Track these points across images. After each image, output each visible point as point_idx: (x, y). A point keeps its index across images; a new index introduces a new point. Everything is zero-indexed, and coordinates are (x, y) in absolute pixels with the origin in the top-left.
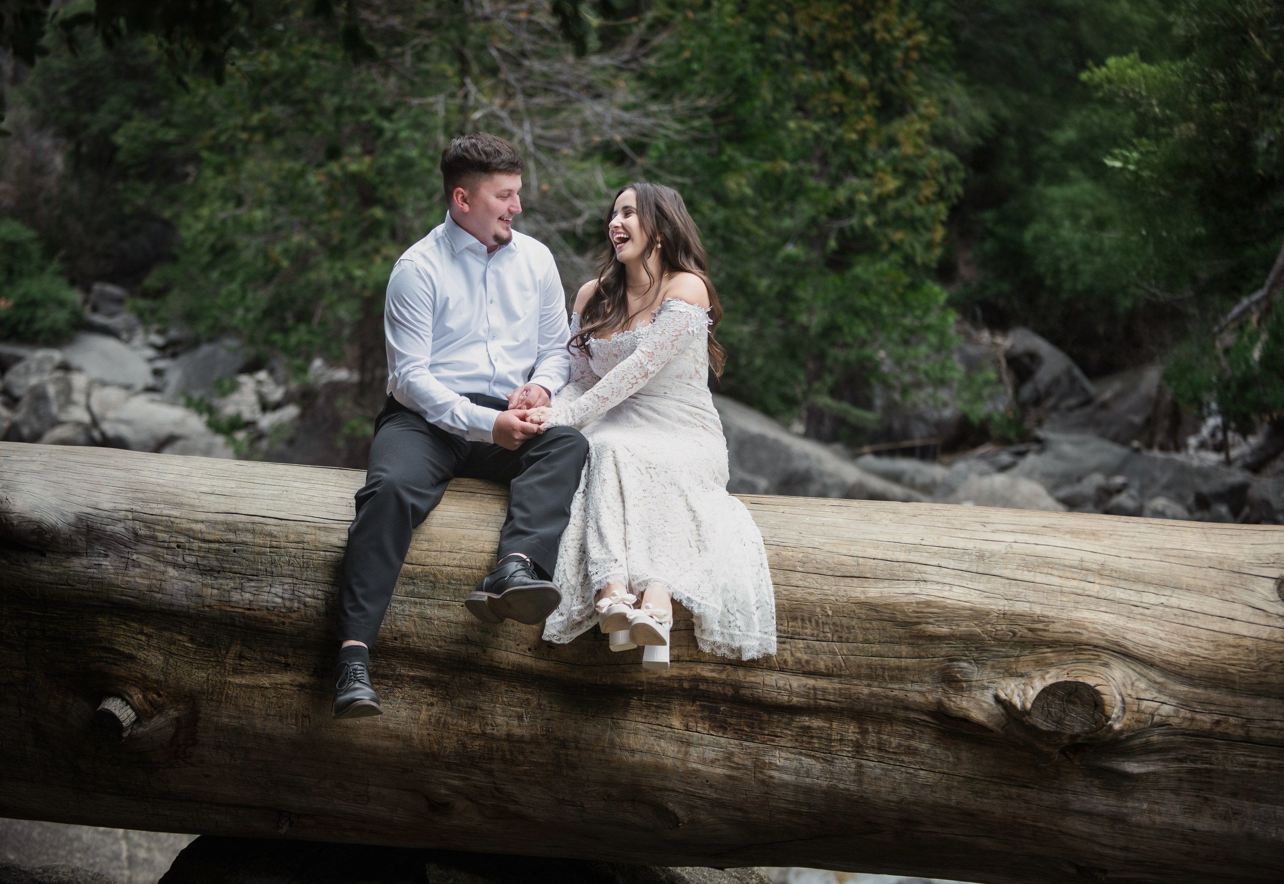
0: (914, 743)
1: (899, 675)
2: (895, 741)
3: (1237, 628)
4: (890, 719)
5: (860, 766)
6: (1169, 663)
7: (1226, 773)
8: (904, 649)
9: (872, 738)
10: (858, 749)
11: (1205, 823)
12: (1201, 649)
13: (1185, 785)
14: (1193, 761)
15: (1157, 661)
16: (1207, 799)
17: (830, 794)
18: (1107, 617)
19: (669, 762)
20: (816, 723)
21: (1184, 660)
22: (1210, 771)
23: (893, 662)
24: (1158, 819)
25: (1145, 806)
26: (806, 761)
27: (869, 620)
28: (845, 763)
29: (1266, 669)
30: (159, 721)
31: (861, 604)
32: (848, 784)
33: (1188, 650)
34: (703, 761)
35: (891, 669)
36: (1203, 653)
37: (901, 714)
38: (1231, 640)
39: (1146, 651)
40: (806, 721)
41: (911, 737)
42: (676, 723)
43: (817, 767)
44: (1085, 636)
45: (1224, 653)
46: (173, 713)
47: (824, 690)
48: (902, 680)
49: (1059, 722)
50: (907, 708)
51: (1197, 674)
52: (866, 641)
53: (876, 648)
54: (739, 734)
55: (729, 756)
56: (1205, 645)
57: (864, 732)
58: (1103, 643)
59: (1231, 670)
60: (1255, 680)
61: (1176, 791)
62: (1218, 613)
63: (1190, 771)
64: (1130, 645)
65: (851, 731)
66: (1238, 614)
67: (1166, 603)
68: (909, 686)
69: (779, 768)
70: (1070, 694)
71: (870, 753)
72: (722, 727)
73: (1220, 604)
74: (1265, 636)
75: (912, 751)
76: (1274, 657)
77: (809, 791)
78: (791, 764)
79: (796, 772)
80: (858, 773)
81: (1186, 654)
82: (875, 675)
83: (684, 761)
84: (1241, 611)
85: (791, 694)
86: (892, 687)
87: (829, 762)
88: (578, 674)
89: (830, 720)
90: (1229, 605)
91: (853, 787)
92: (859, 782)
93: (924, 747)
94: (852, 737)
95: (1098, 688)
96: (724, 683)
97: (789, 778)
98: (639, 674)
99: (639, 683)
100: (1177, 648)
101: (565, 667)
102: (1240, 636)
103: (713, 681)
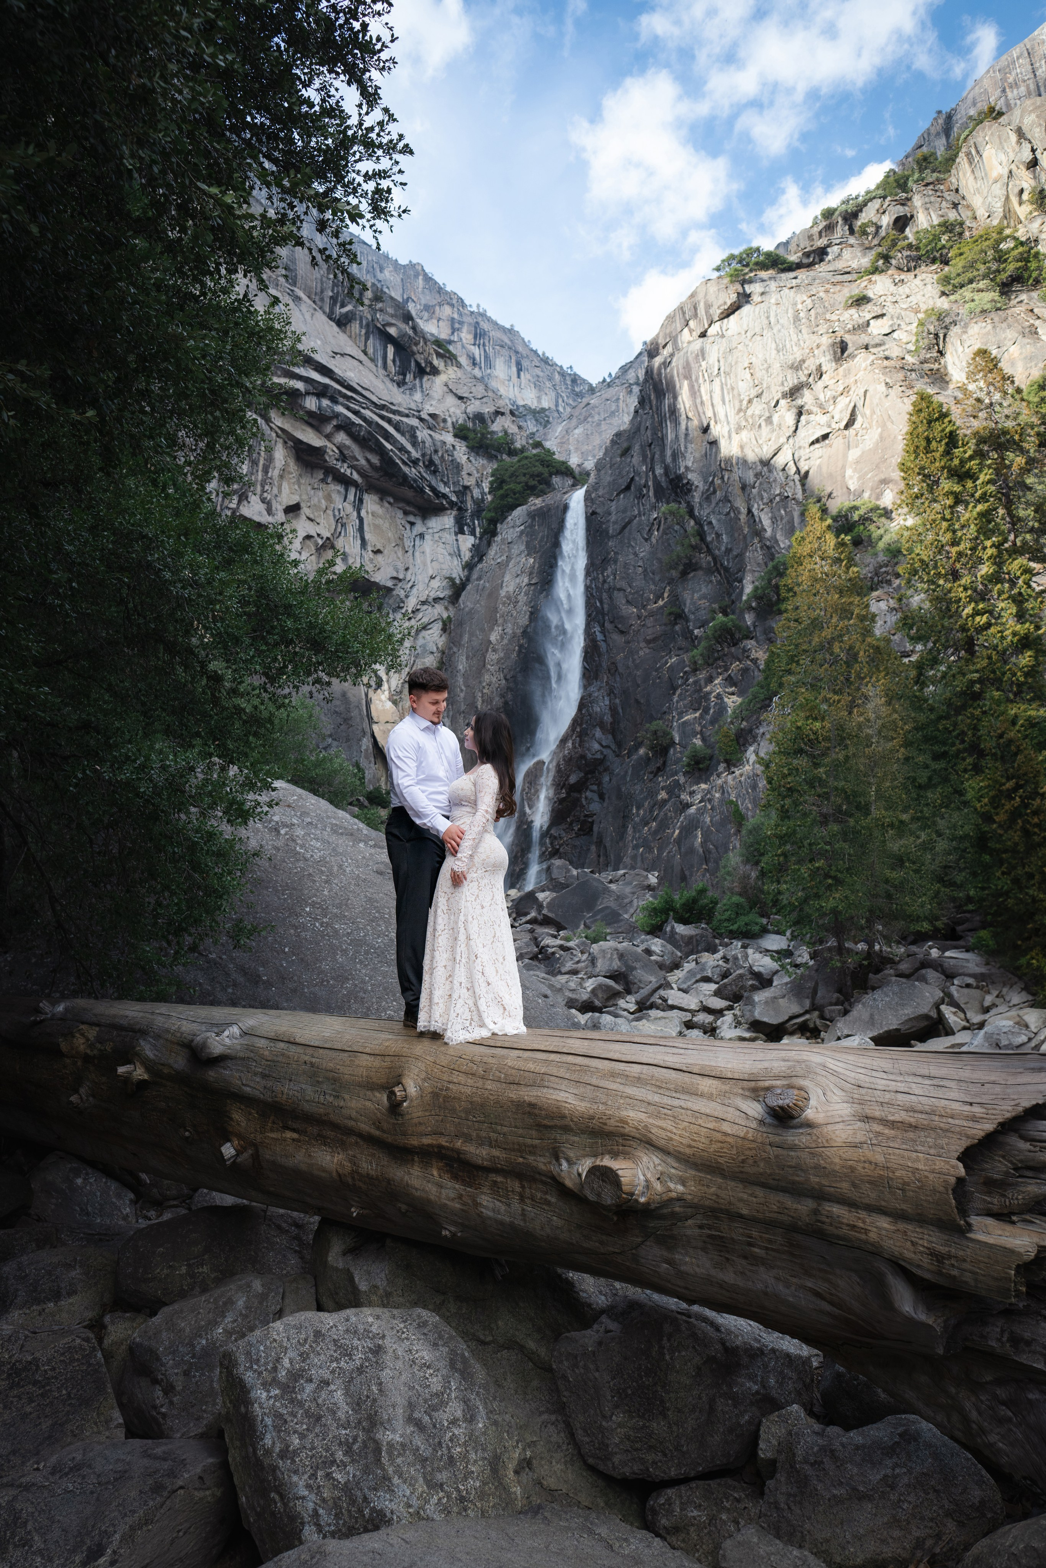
0: (549, 1197)
1: (533, 1150)
2: (539, 1195)
3: (726, 1127)
4: (534, 1180)
5: (523, 1210)
6: (680, 1152)
7: (732, 1239)
8: (534, 1133)
9: (527, 1190)
10: (522, 1199)
12: (702, 1143)
13: (709, 1246)
14: (709, 1229)
15: (671, 1150)
16: (728, 1259)
17: (513, 1226)
18: (643, 1116)
19: (432, 1197)
20: (499, 1179)
21: (688, 1151)
22: (722, 1237)
23: (529, 1141)
24: (697, 1270)
25: (687, 1259)
26: (497, 1203)
27: (516, 1112)
28: (516, 1206)
29: (743, 1161)
30: (246, 1155)
31: (513, 1102)
32: (518, 1222)
33: (693, 1144)
34: (449, 1199)
35: (529, 1146)
36: (701, 1146)
38: (719, 1136)
39: (663, 1142)
40: (494, 1177)
41: (546, 1193)
42: (435, 1173)
43: (503, 1208)
44: (627, 1130)
45: (715, 1147)
46: (250, 1152)
47: (498, 1158)
48: (535, 1154)
49: (599, 1195)
50: (540, 1174)
51: (699, 1162)
52: (516, 1127)
53: (521, 1131)
54: (464, 1183)
55: (460, 1197)
56: (703, 1140)
57: (523, 1187)
58: (637, 1135)
59: (721, 1160)
60: (737, 1170)
61: (704, 1250)
62: (716, 1114)
63: (710, 1236)
64: (654, 1138)
65: (517, 1186)
66: (729, 1117)
67: (684, 1106)
68: (539, 1159)
69: (486, 1207)
70: (602, 1175)
71: (528, 1201)
72: (455, 1177)
73: (719, 1107)
74: (742, 1135)
75: (548, 1203)
76: (747, 1153)
77: (502, 1223)
78: (491, 1205)
79: (494, 1211)
80: (523, 1214)
81: (690, 1146)
82: (521, 1149)
83: (439, 1198)
84: (731, 1114)
85: (483, 1159)
86: (531, 1158)
87: (509, 1205)
88: (390, 1140)
89: (506, 1178)
90: (725, 1108)
91: (522, 1224)
92: (525, 1221)
93: (553, 1200)
94: (518, 1189)
95: (620, 1173)
96: (452, 1150)
97: (490, 1214)
98: (414, 1142)
99: (415, 1147)
100: (684, 1141)
101: (385, 1136)
102: (726, 1134)
103: (447, 1148)
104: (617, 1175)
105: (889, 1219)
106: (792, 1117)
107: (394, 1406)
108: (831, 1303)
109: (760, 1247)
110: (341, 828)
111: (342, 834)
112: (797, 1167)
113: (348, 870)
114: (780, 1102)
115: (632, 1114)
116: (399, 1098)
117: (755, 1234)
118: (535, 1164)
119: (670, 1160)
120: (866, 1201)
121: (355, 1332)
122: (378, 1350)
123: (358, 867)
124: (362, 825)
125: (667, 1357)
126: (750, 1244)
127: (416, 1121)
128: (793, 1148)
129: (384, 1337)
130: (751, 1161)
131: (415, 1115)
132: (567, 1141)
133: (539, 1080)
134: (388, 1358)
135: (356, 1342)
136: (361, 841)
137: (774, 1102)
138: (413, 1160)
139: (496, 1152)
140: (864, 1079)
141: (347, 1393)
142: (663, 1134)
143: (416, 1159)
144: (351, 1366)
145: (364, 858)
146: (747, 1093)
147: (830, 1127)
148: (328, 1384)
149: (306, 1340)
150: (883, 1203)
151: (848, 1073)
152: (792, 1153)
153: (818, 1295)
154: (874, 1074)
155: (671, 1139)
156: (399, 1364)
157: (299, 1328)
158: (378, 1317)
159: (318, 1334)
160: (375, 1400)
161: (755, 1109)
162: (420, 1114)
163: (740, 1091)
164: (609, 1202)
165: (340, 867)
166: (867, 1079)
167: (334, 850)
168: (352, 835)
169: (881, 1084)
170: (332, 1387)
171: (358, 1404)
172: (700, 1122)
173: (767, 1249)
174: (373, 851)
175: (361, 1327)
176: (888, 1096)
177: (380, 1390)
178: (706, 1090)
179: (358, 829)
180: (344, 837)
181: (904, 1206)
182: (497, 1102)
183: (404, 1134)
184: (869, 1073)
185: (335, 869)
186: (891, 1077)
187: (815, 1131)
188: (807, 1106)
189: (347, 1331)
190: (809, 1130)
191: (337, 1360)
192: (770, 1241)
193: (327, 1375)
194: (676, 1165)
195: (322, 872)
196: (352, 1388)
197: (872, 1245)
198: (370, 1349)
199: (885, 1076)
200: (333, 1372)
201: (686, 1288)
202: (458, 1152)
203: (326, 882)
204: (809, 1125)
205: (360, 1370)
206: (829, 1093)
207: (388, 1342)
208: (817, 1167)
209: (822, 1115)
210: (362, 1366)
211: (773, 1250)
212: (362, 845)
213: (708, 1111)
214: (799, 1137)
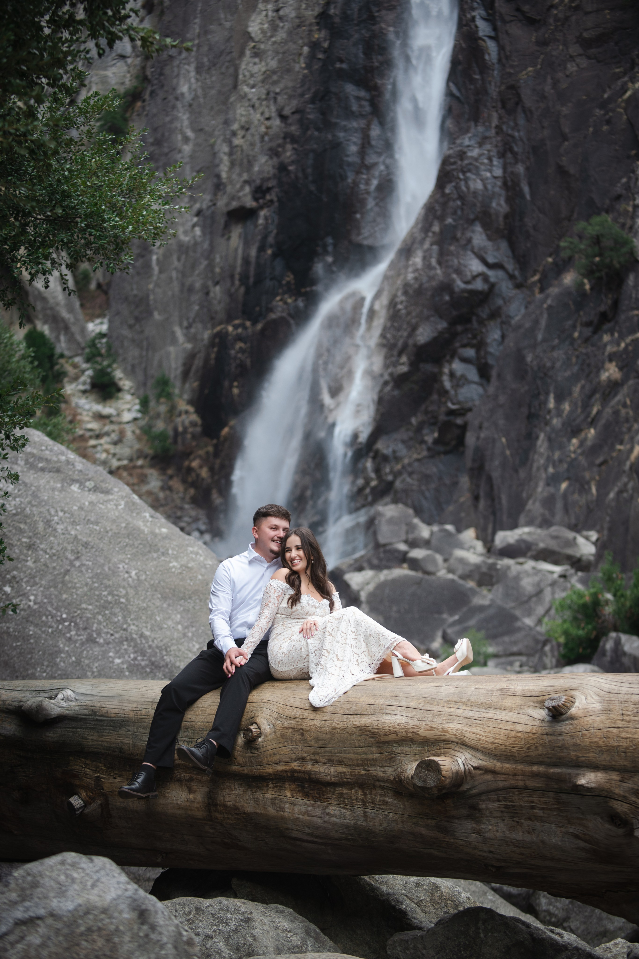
0: (386, 799)
1: (373, 763)
2: (378, 798)
3: (519, 728)
4: (374, 787)
5: (365, 812)
6: (485, 748)
7: (521, 806)
8: (374, 749)
9: (369, 797)
10: (364, 803)
11: (519, 835)
12: (501, 740)
13: (505, 815)
14: (505, 801)
15: (479, 748)
16: (518, 822)
17: (356, 827)
18: (459, 726)
19: (286, 814)
20: (345, 791)
21: (491, 746)
22: (514, 806)
23: (370, 756)
24: (497, 834)
25: (490, 827)
26: (343, 811)
27: (360, 736)
28: (359, 811)
29: (528, 748)
30: (94, 806)
31: (356, 727)
32: (361, 822)
33: (495, 741)
34: (300, 813)
35: (370, 760)
36: (500, 742)
37: (377, 783)
38: (513, 734)
39: (474, 742)
40: (340, 790)
41: (384, 796)
42: (288, 794)
43: (348, 814)
44: (448, 736)
45: (510, 741)
46: (99, 802)
47: (344, 773)
48: (374, 765)
49: (425, 781)
50: (379, 780)
51: (499, 753)
52: (359, 746)
53: (363, 749)
54: (314, 799)
56: (502, 738)
57: (365, 794)
58: (455, 740)
59: (514, 750)
60: (524, 755)
61: (502, 818)
62: (513, 720)
63: (506, 807)
64: (467, 740)
65: (359, 794)
66: (521, 721)
68: (378, 769)
69: (333, 816)
70: (427, 766)
71: (369, 805)
72: (306, 795)
73: (516, 715)
74: (529, 731)
75: (386, 803)
76: (531, 742)
77: (347, 826)
78: (338, 813)
79: (340, 817)
80: (365, 816)
81: (493, 743)
82: (364, 764)
83: (292, 813)
84: (524, 719)
85: (331, 776)
86: (372, 770)
87: (353, 811)
88: (246, 771)
89: (350, 789)
90: (519, 716)
91: (364, 824)
92: (366, 821)
93: (390, 800)
94: (361, 797)
95: (440, 762)
96: (304, 772)
97: (337, 820)
98: (269, 770)
99: (270, 774)
100: (489, 740)
101: (241, 768)
102: (518, 732)
103: (299, 772)
104: (438, 764)
105: (617, 773)
106: (562, 714)
107: (266, 947)
108: (585, 841)
109: (539, 809)
110: (41, 459)
111: (43, 470)
112: (563, 747)
113: (60, 528)
114: (554, 704)
115: (451, 725)
116: (254, 734)
117: (536, 799)
118: (375, 773)
119: (478, 755)
120: (604, 763)
121: (228, 910)
122: (248, 920)
123: (74, 523)
124: (72, 456)
125: (482, 935)
126: (533, 808)
127: (271, 752)
128: (561, 734)
129: (251, 913)
130: (533, 748)
131: (269, 748)
132: (401, 752)
133: (379, 709)
134: (257, 924)
135: (229, 916)
136: (74, 481)
137: (548, 704)
138: (267, 786)
139: (342, 769)
140: (614, 688)
141: (227, 944)
142: (474, 737)
143: (270, 785)
144: (228, 929)
145: (81, 508)
146: (536, 705)
147: (586, 719)
148: (212, 938)
149: (190, 912)
150: (614, 763)
151: (605, 685)
152: (560, 738)
153: (576, 837)
154: (622, 685)
155: (480, 740)
156: (266, 927)
157: (183, 905)
158: (244, 903)
159: (198, 909)
160: (250, 945)
161: (542, 714)
162: (274, 746)
163: (532, 704)
164: (432, 785)
165: (48, 523)
166: (616, 688)
167: (35, 495)
168: (58, 471)
169: (624, 690)
170: (215, 940)
171: (237, 949)
172: (501, 726)
173: (543, 809)
174: (93, 497)
175: (232, 908)
176: (626, 697)
177: (254, 940)
178: (508, 705)
179: (68, 462)
180: (47, 475)
181: (625, 763)
182: (344, 729)
183: (260, 765)
184: (619, 684)
185: (41, 526)
186: (632, 686)
187: (575, 722)
188: (572, 706)
189: (221, 909)
190: (571, 722)
191: (216, 925)
192: (545, 803)
193: (210, 933)
194: (482, 757)
195: (21, 531)
196: (231, 941)
197: (606, 791)
198: (242, 920)
199: (628, 685)
200: (215, 931)
201: (490, 852)
202: (309, 773)
203: (30, 547)
204: (572, 718)
205: (236, 931)
206: (589, 698)
207: (255, 915)
208: (575, 745)
209: (581, 711)
210: (236, 929)
211: (548, 809)
212: (75, 488)
213: (508, 719)
214: (566, 727)
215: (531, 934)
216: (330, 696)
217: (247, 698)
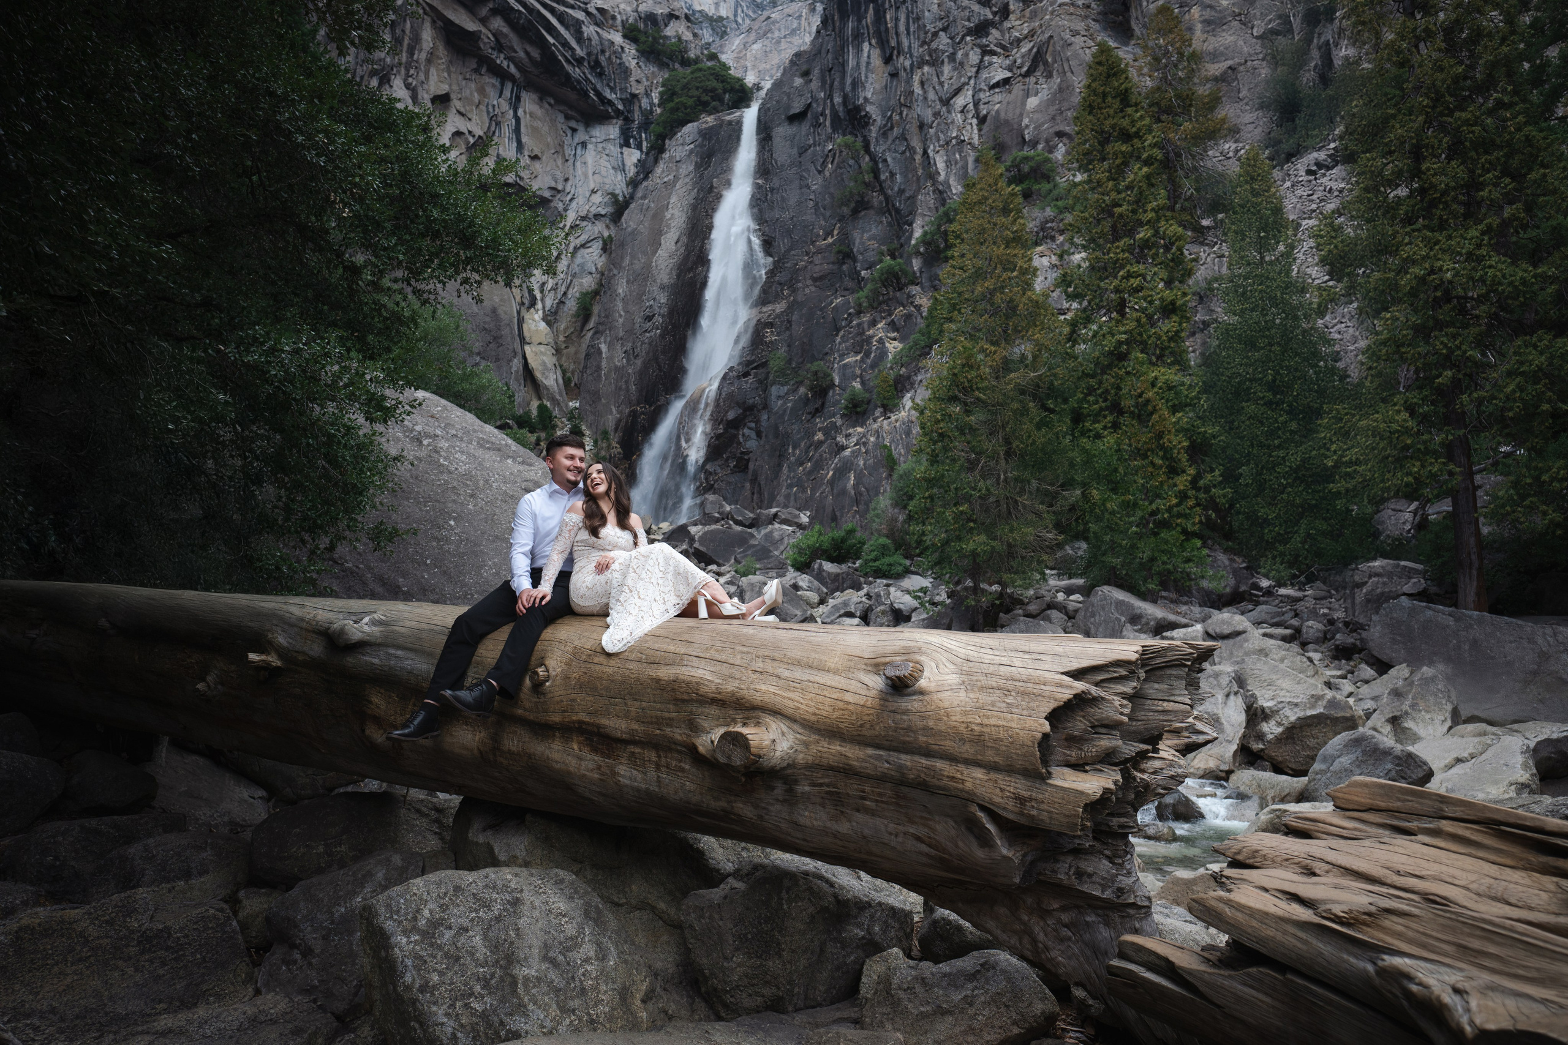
0: (682, 765)
1: (670, 722)
2: (674, 763)
3: (848, 697)
4: (670, 750)
5: (659, 777)
6: (805, 720)
7: (848, 794)
8: (671, 707)
9: (663, 760)
10: (658, 767)
11: (844, 827)
12: (826, 711)
13: (827, 801)
14: (827, 786)
15: (798, 717)
16: (842, 812)
17: (648, 792)
18: (773, 689)
19: (572, 769)
20: (637, 750)
21: (813, 718)
22: (838, 793)
23: (666, 715)
24: (815, 823)
25: (806, 814)
26: (634, 772)
27: (655, 689)
28: (652, 774)
29: (861, 726)
31: (652, 679)
32: (654, 788)
33: (818, 712)
34: (587, 770)
35: (666, 719)
36: (825, 713)
37: (673, 746)
38: (841, 705)
39: (791, 711)
40: (632, 748)
41: (681, 761)
42: (575, 747)
43: (640, 776)
44: (756, 701)
45: (837, 714)
47: (636, 731)
48: (671, 726)
49: (729, 757)
50: (675, 743)
51: (822, 727)
52: (655, 702)
53: (659, 706)
54: (603, 755)
55: (599, 767)
56: (827, 708)
57: (659, 757)
59: (842, 725)
61: (823, 805)
62: (840, 686)
63: (828, 793)
65: (653, 756)
66: (852, 688)
67: (811, 679)
68: (675, 730)
69: (623, 776)
70: (733, 739)
71: (663, 769)
72: (595, 750)
73: (843, 680)
74: (861, 703)
75: (683, 770)
76: (865, 718)
77: (638, 790)
78: (628, 774)
79: (630, 779)
80: (659, 780)
81: (815, 714)
82: (659, 722)
83: (579, 769)
84: (854, 685)
85: (622, 732)
86: (668, 730)
87: (645, 773)
88: (531, 718)
89: (643, 749)
90: (848, 681)
91: (657, 789)
92: (659, 787)
93: (687, 767)
94: (654, 759)
95: (749, 737)
96: (593, 725)
97: (627, 782)
98: (556, 718)
99: (556, 723)
100: (810, 710)
101: (527, 714)
102: (848, 703)
103: (588, 723)
104: (747, 739)
105: (983, 771)
106: (907, 686)
107: (530, 947)
108: (930, 846)
109: (871, 800)
110: (488, 442)
111: (489, 449)
112: (909, 729)
113: (495, 485)
114: (898, 673)
115: (763, 687)
116: (541, 678)
117: (867, 789)
118: (671, 735)
119: (796, 727)
120: (965, 756)
121: (494, 887)
122: (516, 902)
123: (505, 483)
124: (510, 441)
125: (785, 907)
126: (863, 798)
127: (558, 699)
128: (906, 712)
129: (522, 891)
130: (868, 726)
131: (557, 694)
132: (702, 713)
133: (678, 660)
134: (525, 909)
135: (494, 896)
136: (509, 457)
137: (891, 672)
138: (554, 736)
139: (635, 726)
140: (973, 655)
141: (485, 938)
142: (791, 704)
143: (557, 734)
144: (490, 915)
145: (511, 474)
146: (869, 668)
147: (939, 695)
148: (467, 930)
149: (445, 894)
150: (979, 757)
151: (960, 650)
152: (905, 717)
153: (919, 839)
154: (982, 650)
155: (798, 708)
156: (536, 913)
157: (439, 884)
158: (516, 875)
159: (457, 889)
160: (512, 943)
161: (877, 682)
162: (562, 692)
163: (864, 667)
164: (738, 763)
165: (487, 481)
166: (975, 654)
167: (480, 464)
168: (499, 450)
169: (987, 658)
170: (471, 933)
171: (496, 947)
172: (825, 693)
173: (877, 801)
174: (521, 468)
175: (500, 883)
176: (992, 668)
177: (518, 935)
178: (833, 666)
179: (506, 445)
180: (492, 452)
181: (997, 759)
182: (638, 680)
183: (546, 711)
184: (978, 649)
185: (481, 483)
186: (996, 653)
187: (926, 698)
188: (921, 677)
189: (487, 886)
190: (921, 697)
191: (476, 911)
192: (880, 794)
193: (465, 922)
194: (801, 731)
195: (467, 486)
196: (490, 934)
197: (967, 792)
198: (509, 901)
199: (991, 652)
200: (472, 920)
201: (805, 840)
202: (598, 726)
203: (472, 496)
204: (922, 692)
205: (498, 919)
206: (941, 666)
207: (525, 895)
208: (926, 728)
209: (933, 684)
210: (500, 915)
211: (882, 802)
212: (509, 461)
213: (833, 684)
214: (912, 704)
215: (836, 896)
216: (625, 641)
217: (539, 635)
